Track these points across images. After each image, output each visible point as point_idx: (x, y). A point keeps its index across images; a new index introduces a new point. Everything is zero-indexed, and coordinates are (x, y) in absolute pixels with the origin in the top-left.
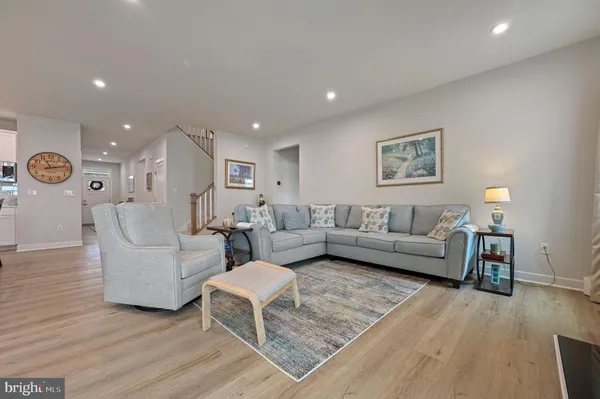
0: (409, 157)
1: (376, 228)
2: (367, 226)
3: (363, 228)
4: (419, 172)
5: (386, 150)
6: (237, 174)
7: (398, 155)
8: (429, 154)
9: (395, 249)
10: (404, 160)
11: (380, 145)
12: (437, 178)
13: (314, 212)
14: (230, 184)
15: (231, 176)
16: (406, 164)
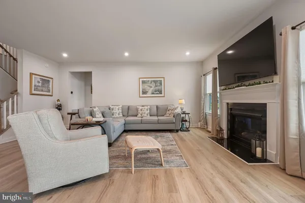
0: (153, 86)
1: (145, 115)
2: (141, 115)
3: (139, 115)
4: (157, 92)
5: (144, 82)
6: (40, 84)
7: (148, 85)
8: (159, 86)
9: (158, 122)
10: (151, 87)
11: (141, 80)
12: (163, 95)
13: (113, 109)
14: (34, 92)
15: (35, 86)
16: (152, 89)
